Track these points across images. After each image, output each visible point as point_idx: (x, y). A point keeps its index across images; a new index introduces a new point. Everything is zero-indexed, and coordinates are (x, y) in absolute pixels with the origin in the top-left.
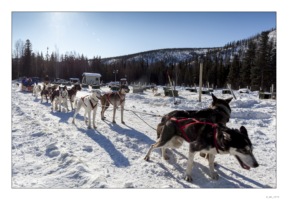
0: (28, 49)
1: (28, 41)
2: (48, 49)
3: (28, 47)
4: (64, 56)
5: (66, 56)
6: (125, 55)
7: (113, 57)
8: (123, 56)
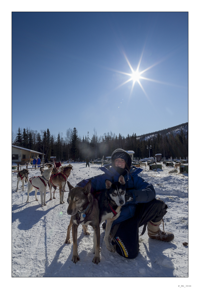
0: (75, 135)
1: (75, 128)
2: (88, 133)
3: (75, 133)
4: (104, 138)
5: (106, 137)
6: (165, 129)
7: (152, 133)
8: (162, 131)
